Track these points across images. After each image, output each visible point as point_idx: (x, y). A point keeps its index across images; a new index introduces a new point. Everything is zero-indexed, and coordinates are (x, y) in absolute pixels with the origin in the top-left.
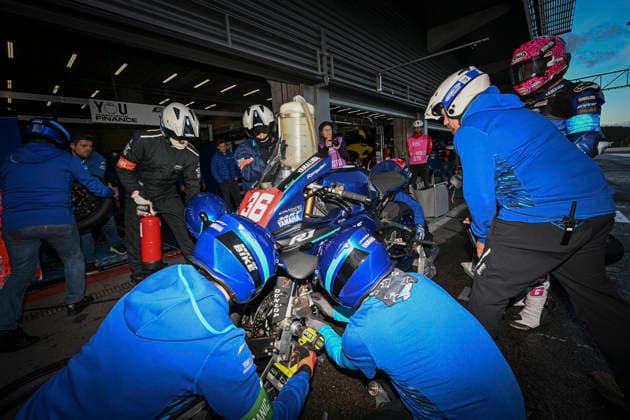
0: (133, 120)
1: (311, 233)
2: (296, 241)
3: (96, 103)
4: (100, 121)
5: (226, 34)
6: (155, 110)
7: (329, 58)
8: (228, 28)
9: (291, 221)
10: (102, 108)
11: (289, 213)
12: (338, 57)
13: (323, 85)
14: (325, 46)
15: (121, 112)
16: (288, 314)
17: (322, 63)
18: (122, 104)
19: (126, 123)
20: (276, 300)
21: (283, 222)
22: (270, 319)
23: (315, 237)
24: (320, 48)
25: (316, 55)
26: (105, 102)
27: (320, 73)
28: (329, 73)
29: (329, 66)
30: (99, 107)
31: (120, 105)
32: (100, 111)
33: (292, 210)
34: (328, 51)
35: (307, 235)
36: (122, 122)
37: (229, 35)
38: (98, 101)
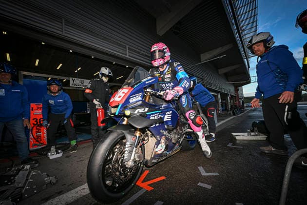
0: (86, 86)
1: (147, 109)
2: (138, 112)
8: (128, 51)
10: (75, 81)
11: (135, 96)
15: (81, 83)
16: (132, 158)
18: (82, 80)
20: (127, 149)
21: (132, 100)
23: (148, 112)
26: (76, 79)
30: (73, 81)
33: (137, 95)
35: (144, 110)
37: (128, 53)
38: (73, 79)
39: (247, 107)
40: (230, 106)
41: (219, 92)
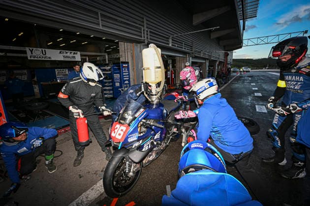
0: (49, 58)
1: (141, 141)
3: (30, 49)
4: (32, 58)
5: (99, 22)
6: (60, 53)
7: (147, 31)
8: (100, 18)
9: (133, 140)
10: (33, 51)
11: (132, 136)
12: (152, 31)
13: (144, 44)
14: (145, 26)
15: (43, 54)
16: (132, 171)
17: (144, 33)
18: (43, 50)
19: (46, 59)
20: (127, 166)
21: (130, 140)
22: (125, 173)
23: (142, 143)
24: (143, 26)
25: (141, 30)
26: (34, 49)
27: (143, 39)
28: (147, 38)
29: (147, 34)
30: (32, 51)
31: (42, 50)
32: (32, 54)
34: (147, 27)
35: (139, 143)
36: (43, 59)
37: (100, 22)
38: (31, 49)
39: (234, 72)
40: (216, 73)
41: (208, 59)
